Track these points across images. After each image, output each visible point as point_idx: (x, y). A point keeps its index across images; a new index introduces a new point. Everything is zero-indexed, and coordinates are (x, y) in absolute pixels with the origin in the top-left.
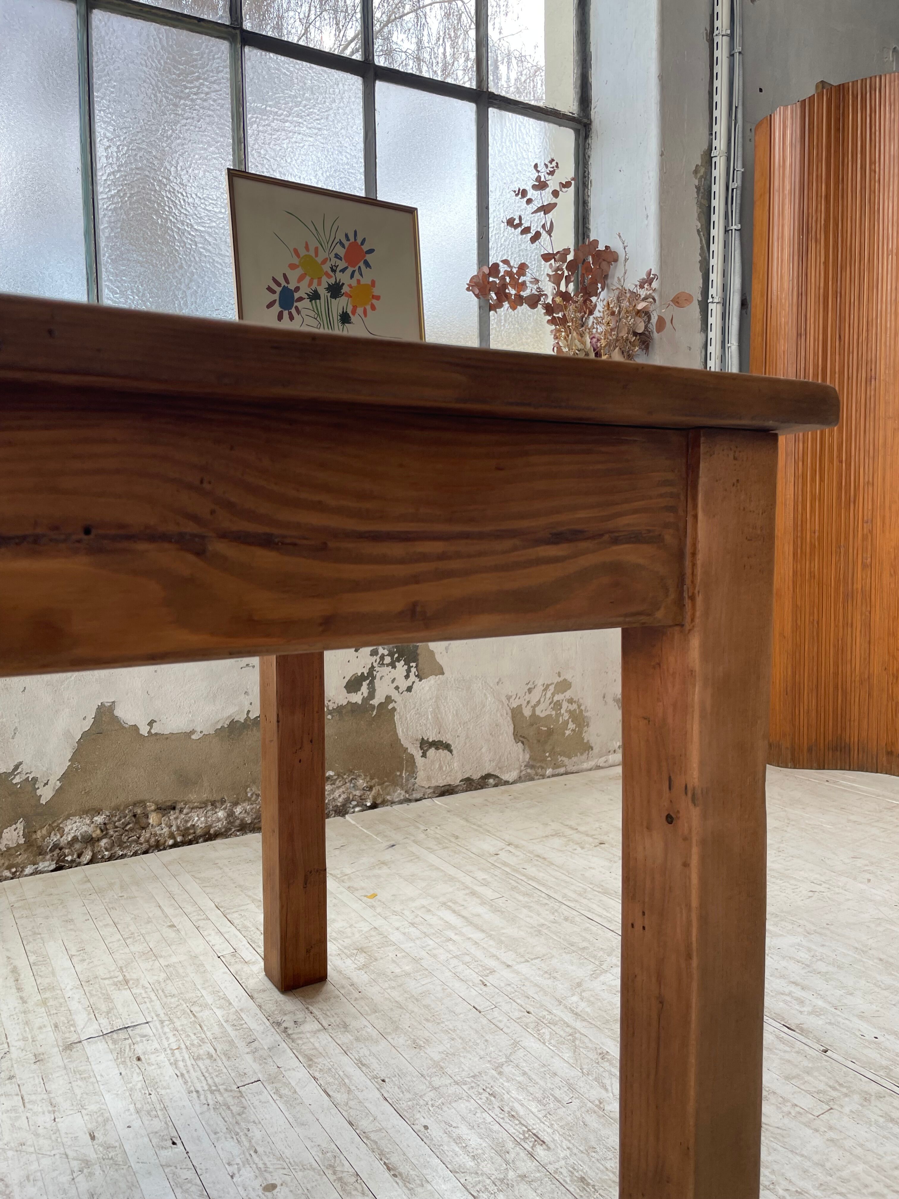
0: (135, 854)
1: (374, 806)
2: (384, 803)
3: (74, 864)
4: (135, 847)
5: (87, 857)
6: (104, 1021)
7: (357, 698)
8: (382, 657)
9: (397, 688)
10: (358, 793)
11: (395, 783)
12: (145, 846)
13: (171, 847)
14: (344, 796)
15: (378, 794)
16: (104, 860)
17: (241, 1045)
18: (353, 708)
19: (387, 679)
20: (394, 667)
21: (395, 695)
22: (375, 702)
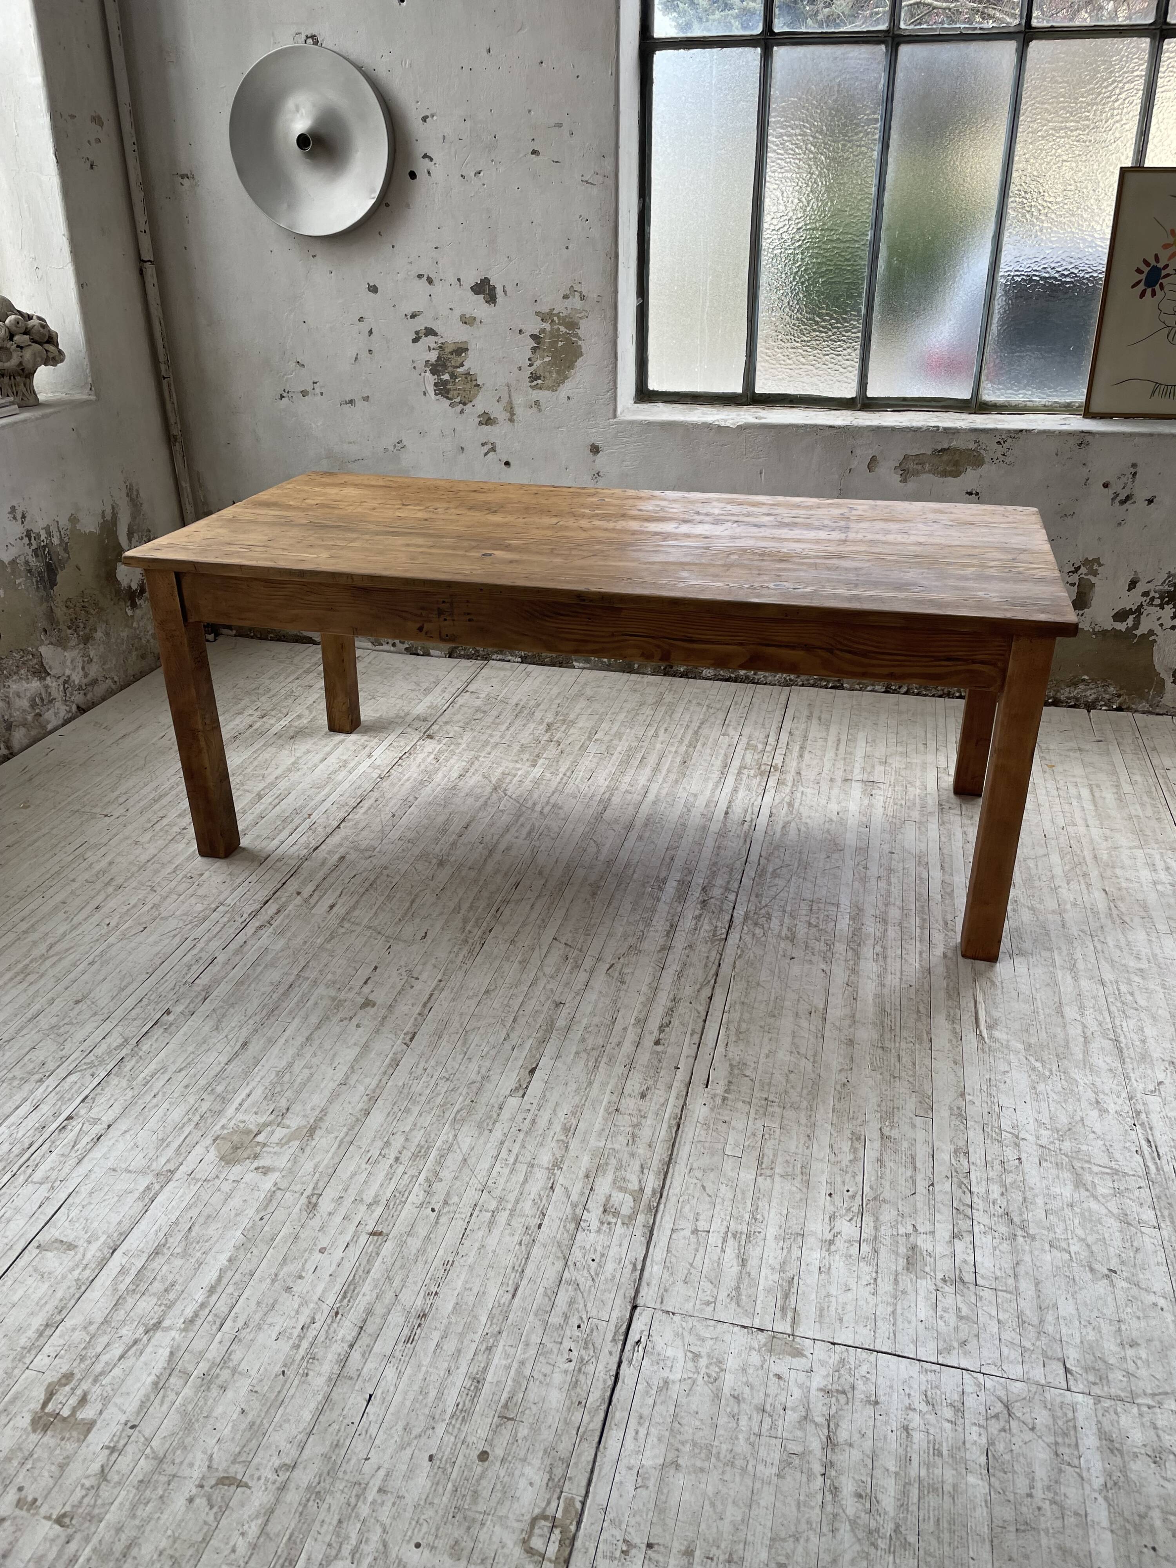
0: (933, 696)
1: (1119, 709)
2: (1128, 709)
3: (895, 692)
4: (934, 692)
5: (904, 689)
6: (866, 775)
7: (1122, 627)
8: (1153, 599)
9: (1161, 625)
10: (1107, 697)
11: (1142, 697)
12: (940, 693)
13: (958, 698)
14: (1094, 696)
15: (1125, 701)
16: (914, 694)
17: (918, 807)
18: (1116, 633)
19: (1154, 617)
20: (1163, 608)
21: (1158, 630)
22: (1138, 632)
